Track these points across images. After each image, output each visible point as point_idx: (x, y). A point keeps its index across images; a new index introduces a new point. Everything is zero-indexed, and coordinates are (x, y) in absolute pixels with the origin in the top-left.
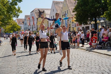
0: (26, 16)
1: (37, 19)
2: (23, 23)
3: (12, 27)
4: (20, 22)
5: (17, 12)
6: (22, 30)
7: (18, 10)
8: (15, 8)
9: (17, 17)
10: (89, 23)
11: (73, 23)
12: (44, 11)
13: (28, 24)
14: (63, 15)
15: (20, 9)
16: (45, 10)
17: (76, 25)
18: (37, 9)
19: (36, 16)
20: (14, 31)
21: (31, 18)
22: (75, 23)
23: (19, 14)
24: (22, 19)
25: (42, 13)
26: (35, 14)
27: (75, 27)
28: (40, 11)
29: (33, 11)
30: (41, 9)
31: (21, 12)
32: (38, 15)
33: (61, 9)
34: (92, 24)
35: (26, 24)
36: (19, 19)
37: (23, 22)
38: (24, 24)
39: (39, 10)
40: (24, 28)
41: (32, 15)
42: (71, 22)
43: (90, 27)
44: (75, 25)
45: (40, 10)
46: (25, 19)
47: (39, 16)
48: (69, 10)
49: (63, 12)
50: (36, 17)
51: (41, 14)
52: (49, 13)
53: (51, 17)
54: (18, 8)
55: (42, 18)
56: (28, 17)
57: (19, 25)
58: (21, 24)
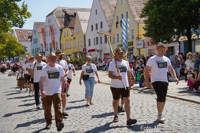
0: (37, 24)
1: (61, 30)
2: (30, 39)
3: (6, 48)
4: (22, 37)
5: (19, 16)
6: (28, 54)
7: (23, 12)
8: (16, 7)
10: (175, 40)
11: (138, 38)
12: (75, 14)
13: (42, 42)
14: (117, 23)
15: (26, 10)
16: (78, 12)
17: (146, 44)
18: (61, 9)
19: (58, 24)
20: (10, 56)
21: (48, 29)
22: (144, 40)
23: (24, 19)
24: (27, 31)
25: (71, 18)
26: (57, 19)
27: (144, 47)
28: (66, 14)
29: (51, 14)
30: (70, 9)
31: (29, 15)
32: (62, 21)
33: (113, 9)
34: (179, 42)
35: (36, 41)
37: (29, 37)
38: (31, 41)
39: (64, 11)
40: (33, 50)
41: (49, 21)
42: (135, 37)
43: (175, 48)
44: (144, 45)
45: (68, 12)
46: (34, 31)
47: (66, 25)
48: (131, 11)
49: (117, 17)
50: (59, 26)
51: (69, 20)
52: (87, 18)
53: (92, 26)
54: (23, 6)
55: (72, 28)
56: (41, 26)
57: (20, 43)
58: (25, 41)
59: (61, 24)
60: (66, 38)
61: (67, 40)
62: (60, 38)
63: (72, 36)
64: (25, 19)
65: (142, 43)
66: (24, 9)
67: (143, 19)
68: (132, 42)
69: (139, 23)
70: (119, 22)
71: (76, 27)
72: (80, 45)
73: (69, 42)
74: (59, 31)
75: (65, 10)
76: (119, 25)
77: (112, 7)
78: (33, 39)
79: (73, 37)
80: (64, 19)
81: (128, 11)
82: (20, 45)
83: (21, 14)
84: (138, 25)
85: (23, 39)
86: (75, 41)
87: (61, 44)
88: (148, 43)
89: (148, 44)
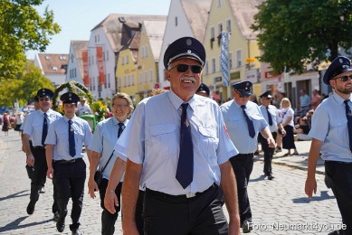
0: (75, 45)
1: (117, 54)
2: (63, 71)
3: (24, 87)
5: (40, 31)
7: (46, 23)
8: (33, 16)
9: (42, 49)
10: (309, 67)
11: (248, 66)
12: (140, 25)
14: (213, 40)
15: (51, 21)
16: (146, 23)
17: (263, 75)
18: (116, 18)
19: (111, 44)
20: (31, 100)
21: (93, 53)
22: (258, 70)
23: (48, 36)
24: (58, 56)
25: (133, 32)
26: (109, 36)
27: (259, 82)
28: (125, 26)
29: (99, 26)
30: (132, 18)
31: (57, 29)
32: (118, 37)
33: (206, 16)
34: (320, 72)
35: (74, 74)
36: (50, 55)
37: (63, 67)
38: (66, 73)
39: (121, 20)
41: (96, 39)
42: (244, 63)
43: (313, 82)
44: (259, 77)
45: (130, 23)
46: (71, 57)
47: (125, 44)
48: (235, 18)
49: (213, 29)
50: (114, 47)
51: (130, 37)
52: (161, 32)
54: (46, 14)
55: (135, 50)
56: (83, 47)
57: (47, 77)
58: (56, 73)
59: (116, 44)
60: (126, 67)
61: (127, 72)
62: (116, 68)
63: (136, 63)
64: (50, 36)
65: (256, 74)
66: (48, 18)
67: (257, 33)
68: (238, 73)
69: (249, 40)
70: (216, 39)
71: (142, 47)
72: (149, 79)
73: (131, 74)
74: (112, 56)
75: (123, 18)
76: (216, 42)
77: (203, 12)
78: (69, 71)
79: (136, 66)
80: (120, 35)
81: (230, 18)
82: (46, 81)
83: (43, 27)
84: (248, 43)
85: (51, 71)
86: (141, 72)
87: (116, 79)
88: (266, 73)
89: (266, 77)
